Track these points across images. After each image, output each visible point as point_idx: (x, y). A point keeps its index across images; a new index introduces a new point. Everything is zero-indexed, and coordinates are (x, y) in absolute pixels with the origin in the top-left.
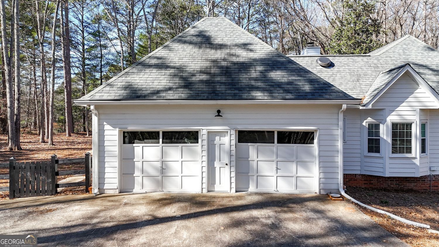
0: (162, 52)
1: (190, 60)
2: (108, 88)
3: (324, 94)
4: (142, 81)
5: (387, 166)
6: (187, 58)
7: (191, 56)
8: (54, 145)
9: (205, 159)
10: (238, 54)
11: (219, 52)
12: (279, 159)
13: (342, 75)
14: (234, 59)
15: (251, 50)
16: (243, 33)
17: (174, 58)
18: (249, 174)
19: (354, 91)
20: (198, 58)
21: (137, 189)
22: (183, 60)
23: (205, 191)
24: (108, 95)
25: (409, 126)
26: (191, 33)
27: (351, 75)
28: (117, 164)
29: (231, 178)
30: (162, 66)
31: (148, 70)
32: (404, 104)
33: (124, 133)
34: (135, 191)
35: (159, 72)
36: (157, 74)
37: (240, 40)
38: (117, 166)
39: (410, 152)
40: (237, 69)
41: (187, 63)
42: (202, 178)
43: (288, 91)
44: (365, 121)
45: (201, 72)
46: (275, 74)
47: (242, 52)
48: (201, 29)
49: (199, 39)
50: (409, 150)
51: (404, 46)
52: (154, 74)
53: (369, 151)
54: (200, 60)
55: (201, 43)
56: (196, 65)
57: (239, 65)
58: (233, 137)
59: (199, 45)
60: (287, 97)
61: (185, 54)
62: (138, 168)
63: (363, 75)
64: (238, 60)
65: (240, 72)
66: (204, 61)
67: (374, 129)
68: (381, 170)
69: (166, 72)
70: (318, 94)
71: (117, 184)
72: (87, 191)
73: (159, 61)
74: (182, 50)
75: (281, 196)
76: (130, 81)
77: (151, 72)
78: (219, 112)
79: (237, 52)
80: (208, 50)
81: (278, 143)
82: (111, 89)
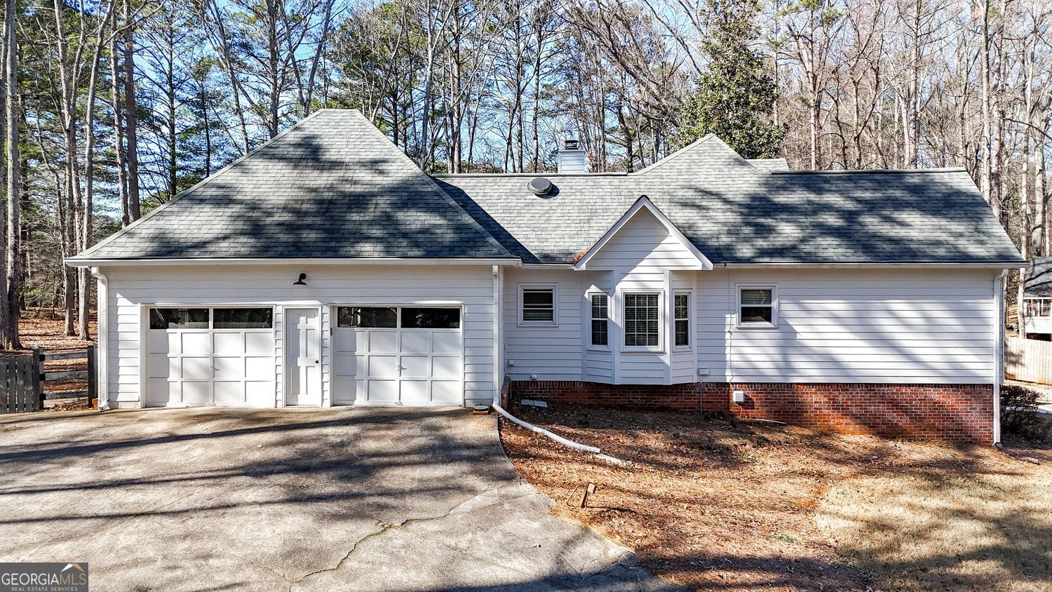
0: (229, 174)
1: (273, 190)
2: (124, 239)
3: (469, 249)
4: (182, 227)
5: (618, 366)
6: (268, 186)
7: (275, 182)
8: (90, 339)
9: (281, 352)
10: (357, 179)
11: (325, 174)
12: (403, 353)
13: (565, 211)
14: (349, 188)
15: (381, 172)
16: (379, 140)
17: (246, 186)
18: (356, 378)
19: (575, 240)
20: (287, 186)
21: (174, 402)
22: (260, 190)
23: (281, 405)
24: (122, 249)
25: (653, 298)
26: (288, 139)
27: (581, 211)
28: (138, 362)
29: (323, 383)
30: (223, 200)
31: (196, 209)
32: (644, 263)
33: (152, 311)
34: (169, 405)
35: (215, 210)
36: (210, 214)
37: (368, 153)
38: (139, 365)
39: (657, 344)
40: (347, 206)
41: (265, 194)
42: (277, 383)
43: (416, 245)
44: (587, 291)
45: (285, 209)
46: (406, 214)
47: (364, 175)
48: (307, 133)
49: (299, 152)
50: (654, 340)
51: (695, 157)
52: (205, 214)
53: (594, 342)
54: (289, 190)
55: (300, 159)
56: (280, 198)
57: (352, 198)
58: (327, 317)
59: (296, 162)
60: (410, 254)
61: (267, 179)
62: (175, 367)
63: (601, 211)
64: (352, 190)
65: (349, 210)
66: (296, 190)
67: (599, 307)
68: (608, 373)
69: (226, 210)
70: (459, 249)
71: (139, 394)
72: (91, 405)
73: (220, 192)
74: (264, 171)
75: (407, 410)
76: (163, 226)
77: (201, 210)
78: (303, 276)
79: (355, 175)
80: (307, 171)
81: (402, 326)
82: (129, 240)
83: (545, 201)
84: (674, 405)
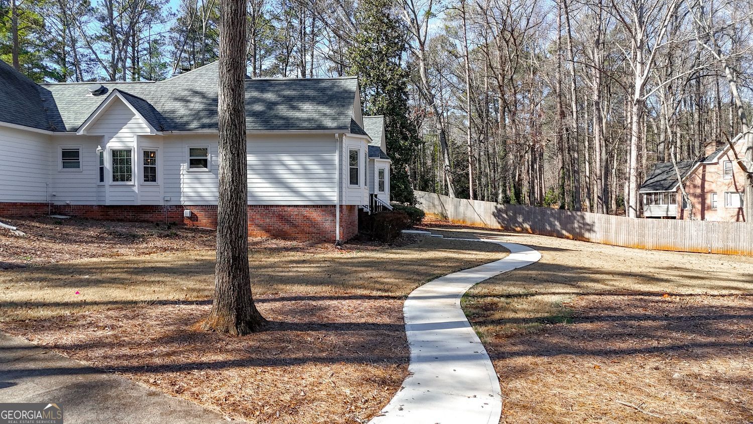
32: (122, 130)
39: (130, 181)
44: (97, 149)
50: (129, 178)
53: (101, 181)
83: (96, 97)
84: (151, 219)
